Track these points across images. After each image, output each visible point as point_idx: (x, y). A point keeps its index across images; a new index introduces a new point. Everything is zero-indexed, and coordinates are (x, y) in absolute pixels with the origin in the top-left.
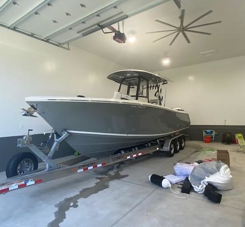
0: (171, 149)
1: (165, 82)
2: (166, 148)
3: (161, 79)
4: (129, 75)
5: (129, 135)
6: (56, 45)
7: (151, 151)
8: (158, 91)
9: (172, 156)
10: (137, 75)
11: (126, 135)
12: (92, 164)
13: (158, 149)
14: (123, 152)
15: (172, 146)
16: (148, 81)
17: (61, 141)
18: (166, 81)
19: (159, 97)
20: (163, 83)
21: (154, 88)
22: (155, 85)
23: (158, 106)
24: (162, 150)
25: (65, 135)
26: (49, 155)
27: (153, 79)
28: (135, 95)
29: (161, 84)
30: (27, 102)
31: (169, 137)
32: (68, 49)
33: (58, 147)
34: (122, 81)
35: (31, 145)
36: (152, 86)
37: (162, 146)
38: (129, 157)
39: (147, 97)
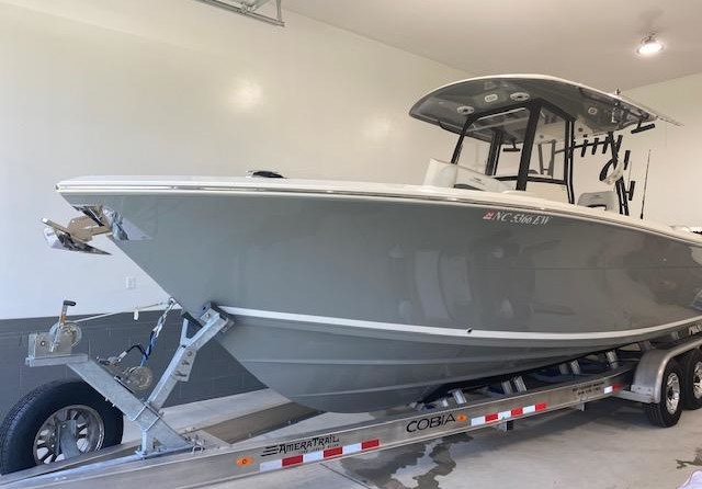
0: (666, 393)
1: (643, 122)
2: (645, 390)
3: (627, 111)
4: (491, 98)
5: (476, 334)
6: (238, 10)
7: (578, 400)
8: (614, 161)
9: (670, 421)
10: (525, 96)
11: (462, 333)
12: (321, 441)
13: (608, 390)
14: (460, 398)
15: (673, 381)
16: (570, 121)
17: (198, 347)
18: (646, 117)
19: (620, 183)
20: (635, 127)
21: (600, 147)
22: (602, 138)
23: (613, 216)
24: (624, 394)
25: (212, 325)
26: (153, 398)
27: (593, 111)
28: (516, 173)
29: (626, 132)
30: (69, 197)
31: (661, 343)
32: (279, 23)
33: (187, 370)
34: (467, 125)
35: (77, 359)
36: (591, 140)
37: (627, 380)
38: (479, 421)
39: (567, 181)
